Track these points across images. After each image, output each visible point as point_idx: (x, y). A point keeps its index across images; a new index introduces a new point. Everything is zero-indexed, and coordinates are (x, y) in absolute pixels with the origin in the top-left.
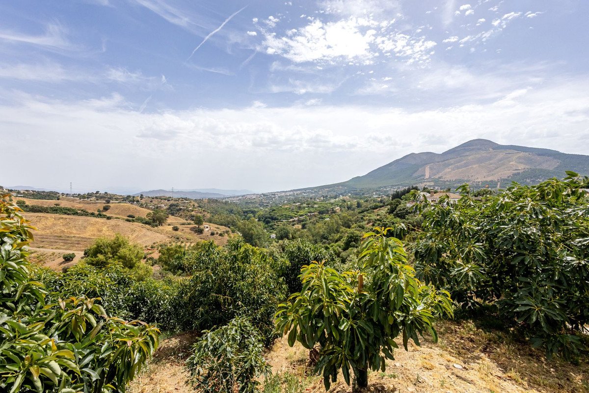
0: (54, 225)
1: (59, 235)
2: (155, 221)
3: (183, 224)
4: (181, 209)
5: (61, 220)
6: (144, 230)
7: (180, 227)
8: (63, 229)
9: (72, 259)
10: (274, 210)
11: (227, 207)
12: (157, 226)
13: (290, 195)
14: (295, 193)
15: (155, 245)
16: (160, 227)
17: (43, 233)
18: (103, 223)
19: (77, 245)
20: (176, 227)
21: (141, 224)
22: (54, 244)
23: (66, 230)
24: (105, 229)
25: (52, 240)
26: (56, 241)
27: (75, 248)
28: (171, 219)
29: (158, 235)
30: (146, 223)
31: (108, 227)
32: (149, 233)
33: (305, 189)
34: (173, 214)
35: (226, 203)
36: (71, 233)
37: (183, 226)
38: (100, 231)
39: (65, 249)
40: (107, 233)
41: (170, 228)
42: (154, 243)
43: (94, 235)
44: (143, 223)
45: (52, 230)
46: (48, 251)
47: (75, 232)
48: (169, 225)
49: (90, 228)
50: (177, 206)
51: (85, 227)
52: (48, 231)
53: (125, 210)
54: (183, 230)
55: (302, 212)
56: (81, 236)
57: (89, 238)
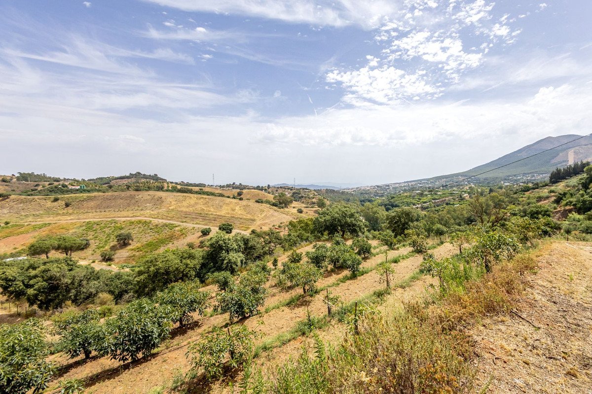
0: (196, 203)
1: (199, 212)
2: (281, 203)
3: (307, 207)
4: (302, 197)
5: (202, 200)
6: (272, 211)
7: (305, 210)
8: (203, 208)
9: (209, 233)
10: (394, 198)
11: (344, 197)
12: (283, 208)
13: (404, 186)
14: (410, 184)
15: (282, 225)
16: (286, 209)
17: (187, 210)
18: (236, 203)
19: (213, 222)
20: (300, 209)
21: (268, 206)
22: (195, 220)
23: (205, 209)
24: (237, 208)
25: (194, 216)
26: (197, 217)
27: (211, 224)
28: (295, 204)
29: (284, 215)
30: (274, 205)
31: (240, 207)
32: (276, 214)
33: (421, 180)
34: (296, 201)
35: (343, 193)
36: (209, 211)
37: (307, 209)
38: (233, 210)
39: (202, 224)
40: (240, 212)
41: (295, 211)
42: (281, 223)
43: (228, 214)
44: (271, 205)
45: (194, 208)
46: (190, 225)
47: (212, 210)
48: (294, 208)
49: (225, 207)
50: (299, 194)
51: (221, 207)
52: (191, 209)
53: (255, 195)
54: (307, 213)
55: (424, 199)
56: (218, 214)
57: (224, 216)
